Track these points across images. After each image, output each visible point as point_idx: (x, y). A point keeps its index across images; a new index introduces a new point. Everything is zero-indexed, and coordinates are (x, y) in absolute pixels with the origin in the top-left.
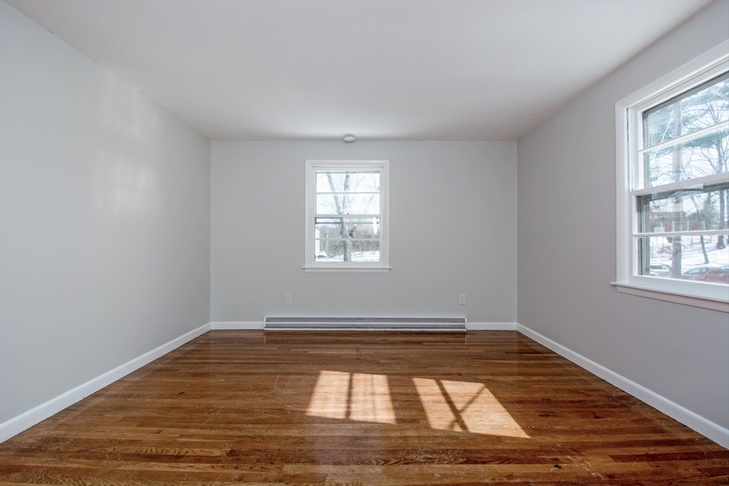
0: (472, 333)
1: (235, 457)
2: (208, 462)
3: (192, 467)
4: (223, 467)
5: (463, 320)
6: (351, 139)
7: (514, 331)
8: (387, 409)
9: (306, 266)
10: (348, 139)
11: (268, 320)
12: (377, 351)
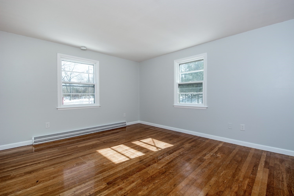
0: (129, 126)
1: (112, 184)
2: (106, 190)
3: (101, 195)
4: (113, 188)
5: (125, 122)
6: (85, 49)
7: (139, 123)
8: (137, 152)
9: (58, 108)
10: (83, 48)
11: (35, 138)
12: (108, 138)
